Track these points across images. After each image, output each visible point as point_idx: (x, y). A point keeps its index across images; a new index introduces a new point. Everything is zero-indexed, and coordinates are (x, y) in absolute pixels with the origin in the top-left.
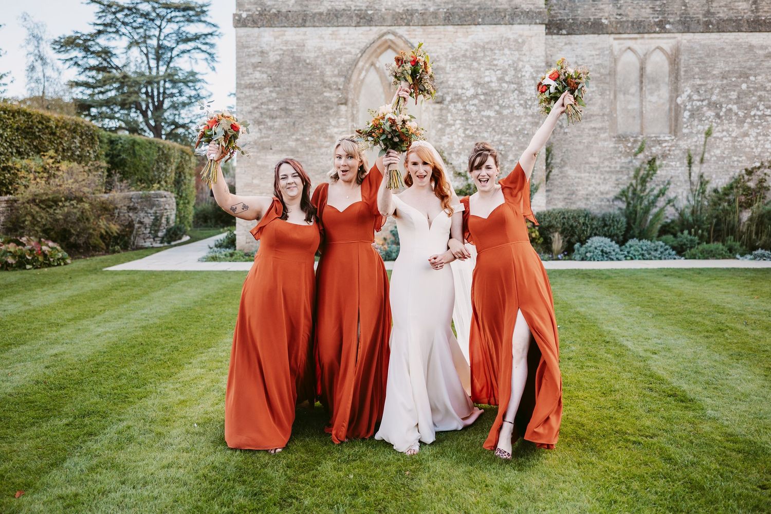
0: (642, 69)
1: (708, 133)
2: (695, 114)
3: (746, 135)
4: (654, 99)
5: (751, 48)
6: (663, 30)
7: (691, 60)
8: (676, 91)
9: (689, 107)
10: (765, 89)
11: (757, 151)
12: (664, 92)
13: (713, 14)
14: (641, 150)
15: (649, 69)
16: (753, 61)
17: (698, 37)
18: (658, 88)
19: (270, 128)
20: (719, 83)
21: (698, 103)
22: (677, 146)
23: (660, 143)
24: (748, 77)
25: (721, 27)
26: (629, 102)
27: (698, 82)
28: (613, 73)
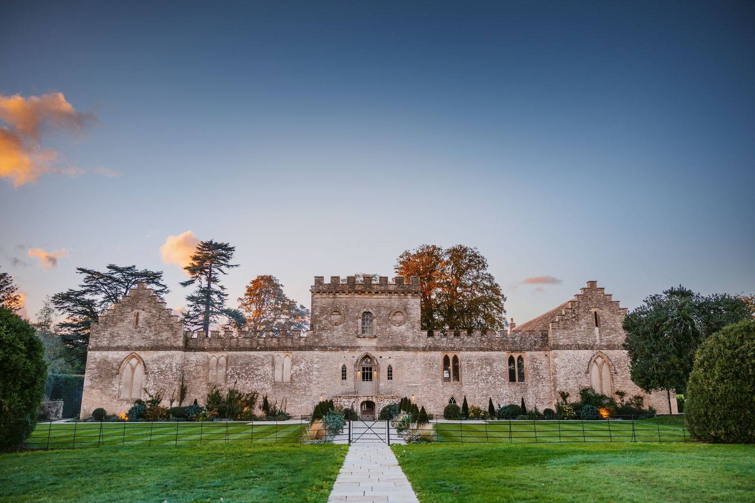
0: (218, 362)
1: (236, 383)
2: (232, 376)
3: (247, 383)
4: (221, 371)
5: (250, 356)
6: (223, 350)
7: (232, 360)
8: (227, 370)
9: (230, 375)
10: (254, 369)
11: (250, 388)
12: (224, 369)
14: (214, 388)
15: (220, 362)
16: (250, 360)
17: (234, 352)
18: (222, 368)
19: (95, 382)
20: (240, 367)
21: (233, 373)
22: (226, 387)
23: (221, 386)
25: (241, 349)
26: (213, 372)
27: (233, 366)
28: (208, 364)
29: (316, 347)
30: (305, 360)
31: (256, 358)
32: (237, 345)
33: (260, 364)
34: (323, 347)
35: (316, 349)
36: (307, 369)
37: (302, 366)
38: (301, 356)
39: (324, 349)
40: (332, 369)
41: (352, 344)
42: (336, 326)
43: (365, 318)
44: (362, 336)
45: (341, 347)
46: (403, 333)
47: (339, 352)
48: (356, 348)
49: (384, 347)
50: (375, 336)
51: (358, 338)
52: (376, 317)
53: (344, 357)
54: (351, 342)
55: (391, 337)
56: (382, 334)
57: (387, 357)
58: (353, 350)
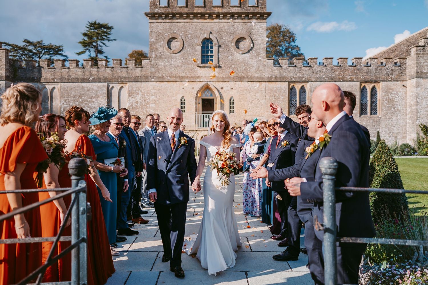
4: (54, 104)
5: (83, 87)
7: (64, 92)
8: (60, 102)
9: (63, 107)
10: (87, 101)
12: (57, 102)
13: (70, 76)
16: (84, 91)
17: (66, 84)
18: (55, 101)
20: (73, 99)
21: (66, 106)
24: (82, 97)
25: (73, 81)
26: (45, 105)
27: (66, 98)
29: (153, 77)
30: (141, 91)
31: (88, 90)
32: (69, 76)
33: (94, 95)
34: (160, 77)
35: (153, 80)
36: (143, 102)
37: (138, 98)
38: (136, 88)
39: (161, 80)
40: (170, 101)
41: (191, 73)
42: (174, 54)
43: (206, 45)
44: (202, 65)
45: (180, 77)
46: (246, 62)
47: (178, 83)
48: (196, 78)
49: (225, 77)
50: (216, 65)
51: (198, 68)
52: (217, 44)
53: (183, 88)
54: (190, 71)
55: (233, 66)
56: (224, 63)
57: (229, 88)
58: (192, 81)
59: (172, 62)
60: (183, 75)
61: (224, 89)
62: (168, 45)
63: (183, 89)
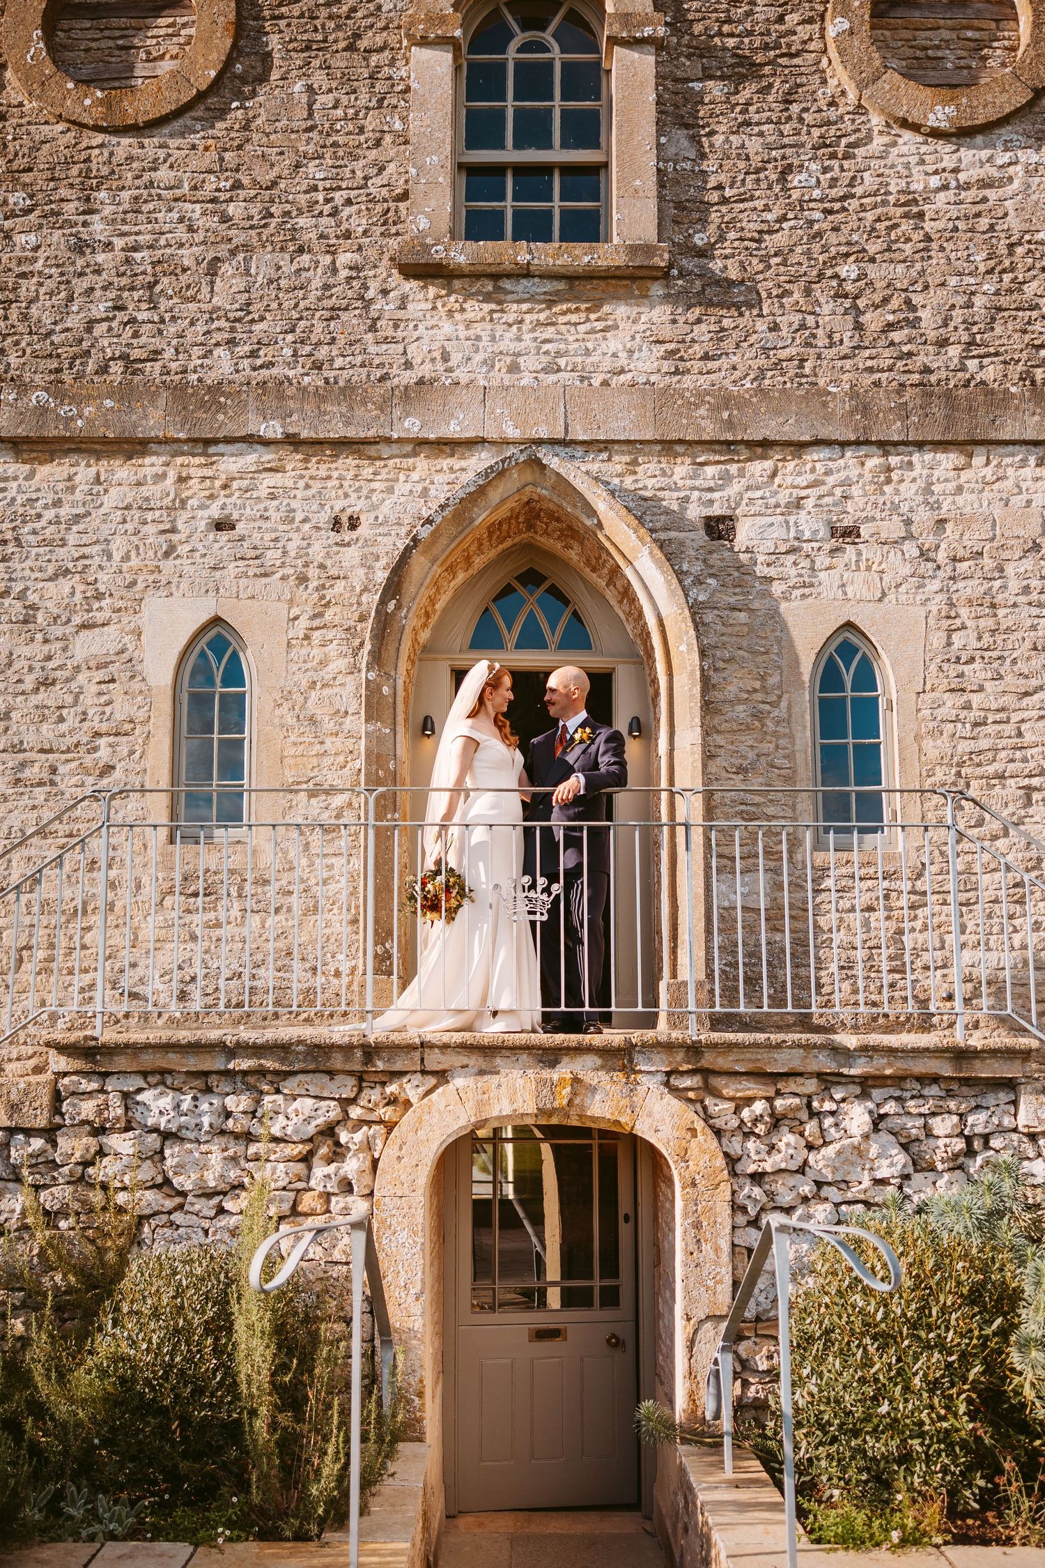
40: (47, 683)
41: (323, 352)
42: (125, 141)
43: (512, 53)
44: (461, 254)
45: (179, 391)
46: (1013, 222)
47: (152, 464)
48: (385, 404)
49: (760, 391)
50: (633, 250)
51: (414, 284)
52: (647, 21)
53: (222, 525)
54: (319, 327)
55: (848, 270)
56: (732, 235)
57: (809, 523)
58: (337, 430)
59: (98, 228)
60: (223, 363)
61: (744, 534)
62: (52, 49)
63: (224, 536)
